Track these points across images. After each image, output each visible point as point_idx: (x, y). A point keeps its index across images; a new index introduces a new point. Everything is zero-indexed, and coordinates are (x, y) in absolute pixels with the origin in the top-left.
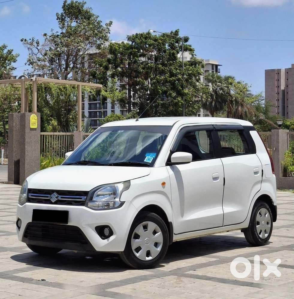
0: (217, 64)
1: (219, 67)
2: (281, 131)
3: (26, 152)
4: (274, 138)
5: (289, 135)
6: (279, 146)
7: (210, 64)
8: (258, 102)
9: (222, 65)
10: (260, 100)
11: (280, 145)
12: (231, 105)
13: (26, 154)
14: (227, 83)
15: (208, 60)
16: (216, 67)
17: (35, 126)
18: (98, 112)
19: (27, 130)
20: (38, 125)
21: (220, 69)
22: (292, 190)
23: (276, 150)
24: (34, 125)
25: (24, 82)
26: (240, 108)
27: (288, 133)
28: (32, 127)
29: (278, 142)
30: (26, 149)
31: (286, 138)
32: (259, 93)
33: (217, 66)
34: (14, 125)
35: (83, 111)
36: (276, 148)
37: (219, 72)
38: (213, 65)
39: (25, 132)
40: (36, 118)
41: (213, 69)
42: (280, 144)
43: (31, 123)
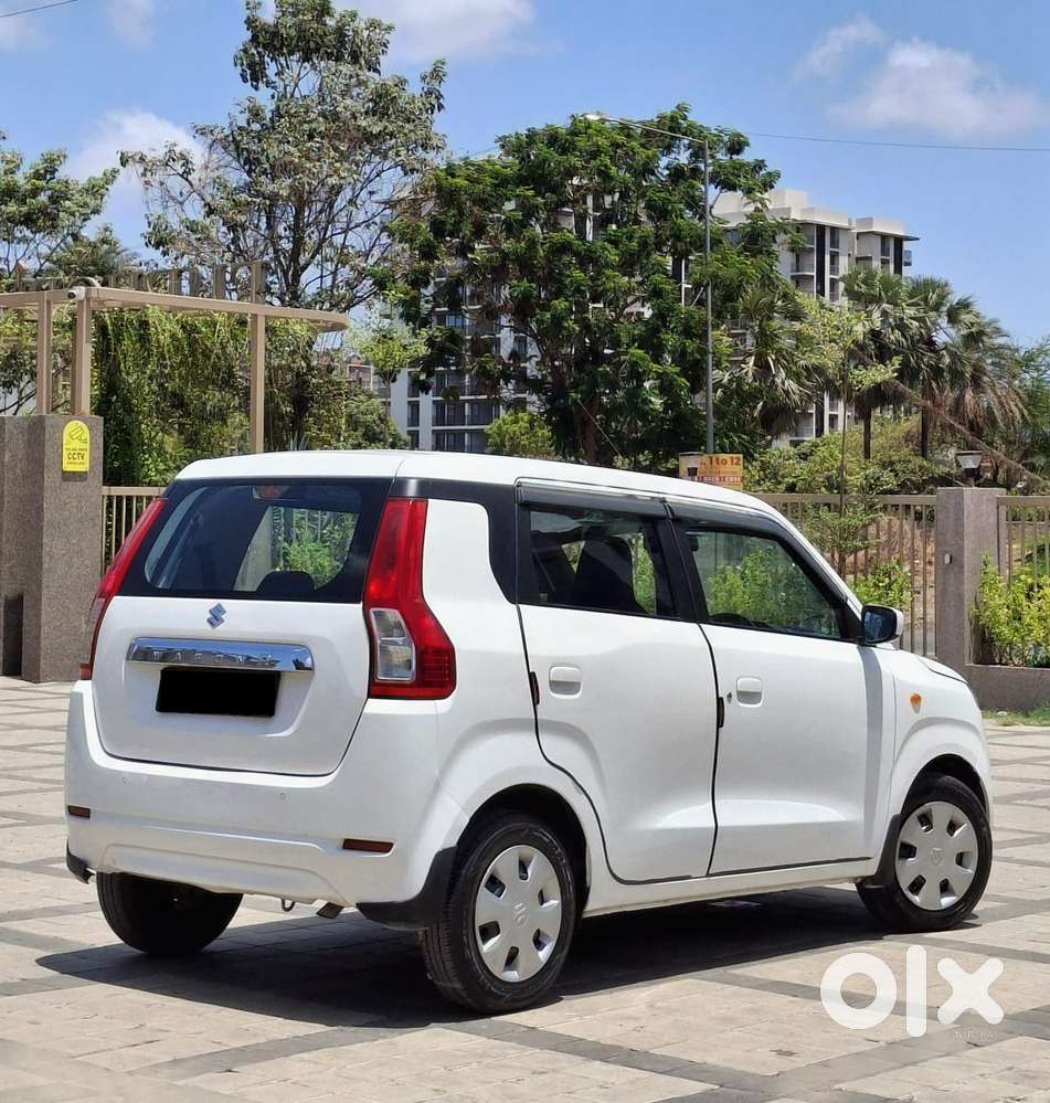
0: (900, 233)
1: (907, 246)
2: (970, 492)
3: (46, 559)
4: (948, 517)
5: (1003, 509)
6: (961, 549)
7: (873, 233)
8: (1035, 375)
9: (918, 239)
10: (1043, 368)
11: (968, 545)
12: (934, 385)
13: (45, 566)
14: (922, 303)
15: (869, 221)
16: (895, 248)
17: (82, 466)
18: (467, 405)
19: (51, 479)
20: (92, 459)
21: (910, 252)
22: (1005, 713)
23: (954, 563)
24: (77, 461)
25: (49, 303)
26: (969, 396)
27: (1000, 503)
28: (68, 467)
29: (959, 534)
30: (46, 549)
31: (993, 520)
32: (1040, 341)
33: (899, 241)
34: (6, 459)
35: (416, 399)
36: (954, 555)
37: (909, 264)
38: (884, 237)
39: (41, 488)
40: (87, 435)
41: (884, 251)
42: (966, 542)
43: (65, 453)
